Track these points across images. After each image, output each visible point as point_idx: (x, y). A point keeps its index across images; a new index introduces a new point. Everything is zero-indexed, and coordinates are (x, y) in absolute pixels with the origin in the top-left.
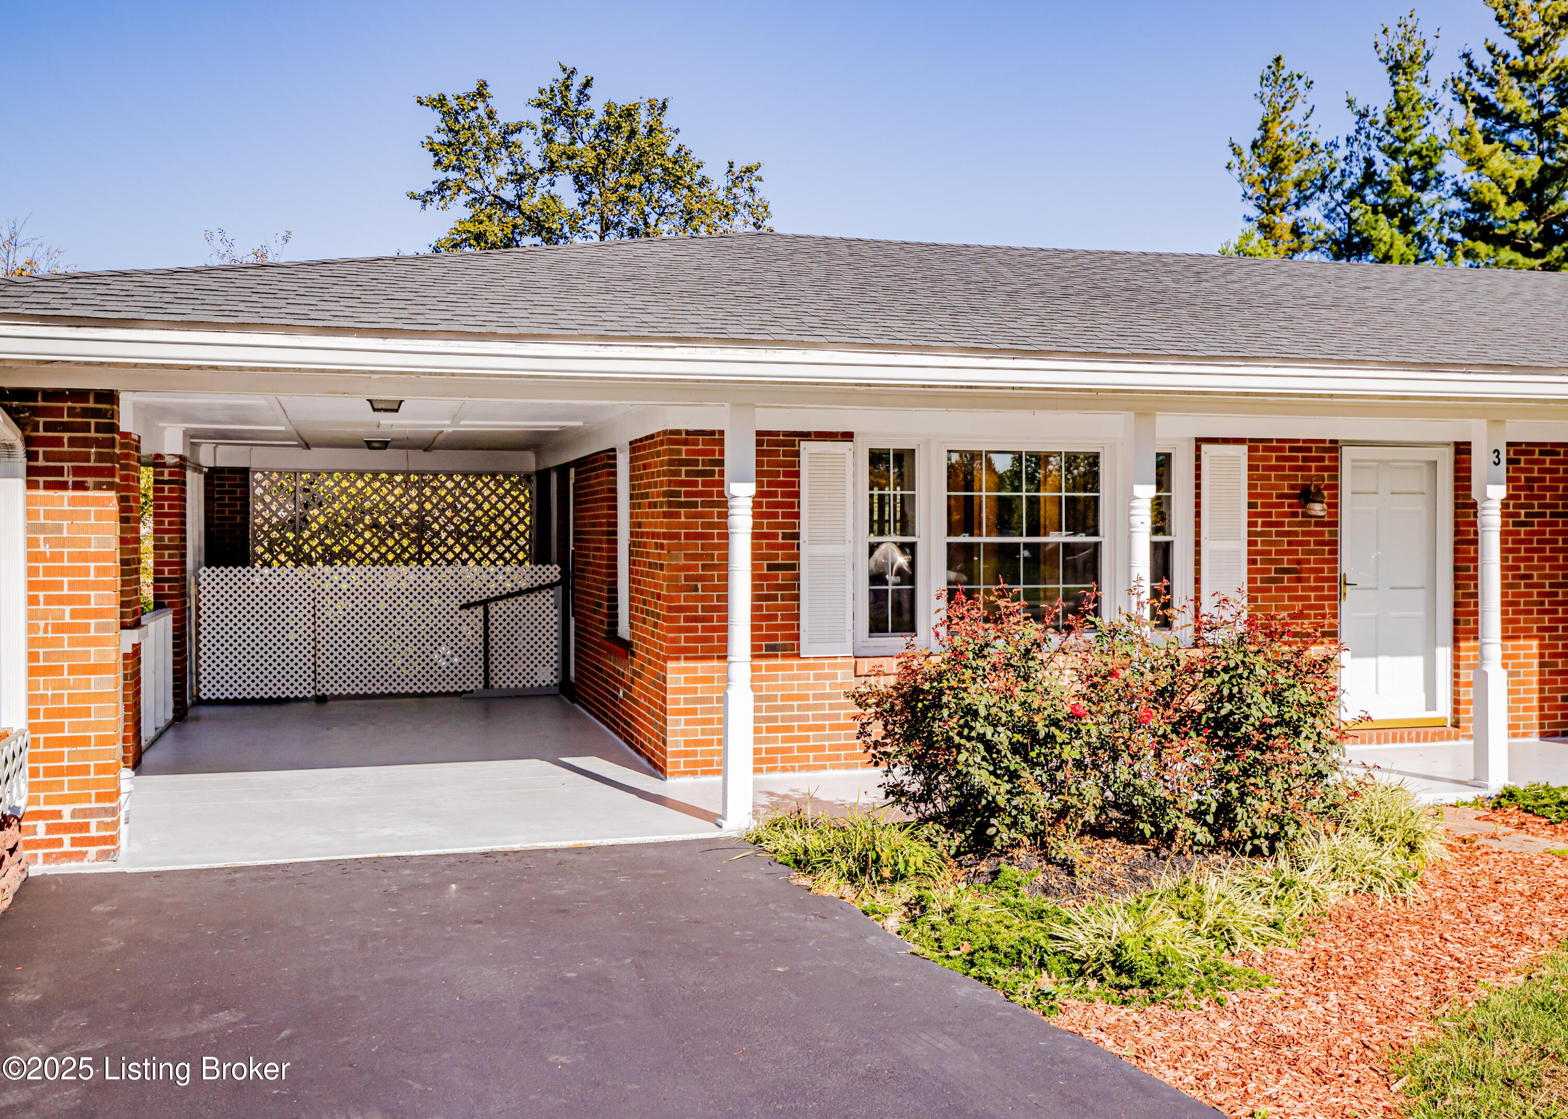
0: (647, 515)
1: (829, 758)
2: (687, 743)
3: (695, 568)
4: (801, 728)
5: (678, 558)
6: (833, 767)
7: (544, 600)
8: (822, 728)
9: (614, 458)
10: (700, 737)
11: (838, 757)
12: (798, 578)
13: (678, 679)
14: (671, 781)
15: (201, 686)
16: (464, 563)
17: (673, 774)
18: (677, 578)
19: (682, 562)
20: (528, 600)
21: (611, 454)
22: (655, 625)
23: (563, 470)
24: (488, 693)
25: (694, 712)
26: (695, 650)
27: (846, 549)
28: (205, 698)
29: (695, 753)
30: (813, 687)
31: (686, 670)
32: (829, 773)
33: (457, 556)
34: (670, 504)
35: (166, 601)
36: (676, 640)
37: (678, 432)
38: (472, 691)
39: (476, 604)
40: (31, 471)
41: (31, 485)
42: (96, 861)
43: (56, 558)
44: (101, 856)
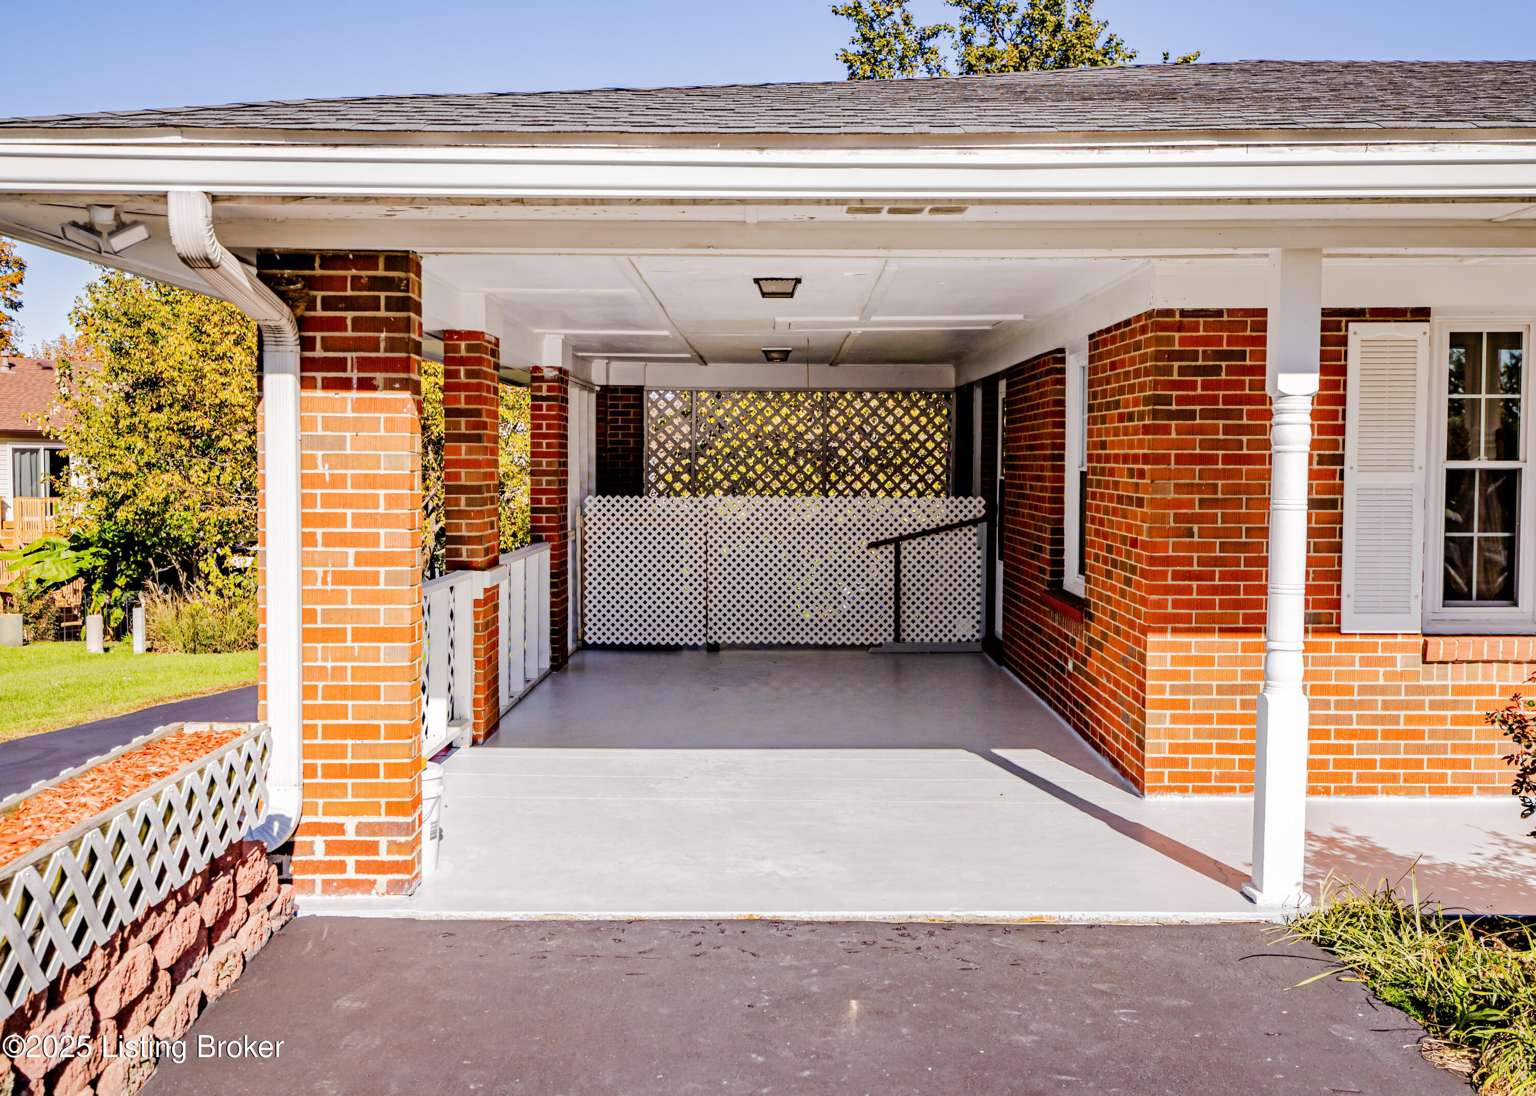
0: (1116, 432)
1: (1382, 778)
2: (1174, 748)
3: (1190, 504)
4: (1339, 734)
5: (1165, 491)
6: (1387, 792)
7: (965, 539)
8: (1372, 735)
9: (1063, 360)
10: (1192, 740)
11: (1395, 778)
12: (1340, 519)
13: (1162, 659)
14: (1149, 799)
15: (586, 629)
16: (873, 494)
17: (1153, 790)
18: (1164, 518)
19: (1172, 496)
20: (947, 539)
21: (1058, 357)
22: (1128, 581)
23: (990, 384)
24: (898, 647)
25: (1184, 704)
26: (1187, 619)
27: (1413, 479)
28: (590, 642)
29: (1184, 763)
30: (1360, 675)
31: (1173, 647)
32: (1381, 800)
33: (865, 486)
34: (1155, 414)
35: (544, 535)
36: (1161, 604)
37: (1169, 313)
38: (880, 645)
39: (886, 542)
40: (306, 364)
41: (306, 383)
42: (385, 893)
43: (337, 483)
44: (392, 887)
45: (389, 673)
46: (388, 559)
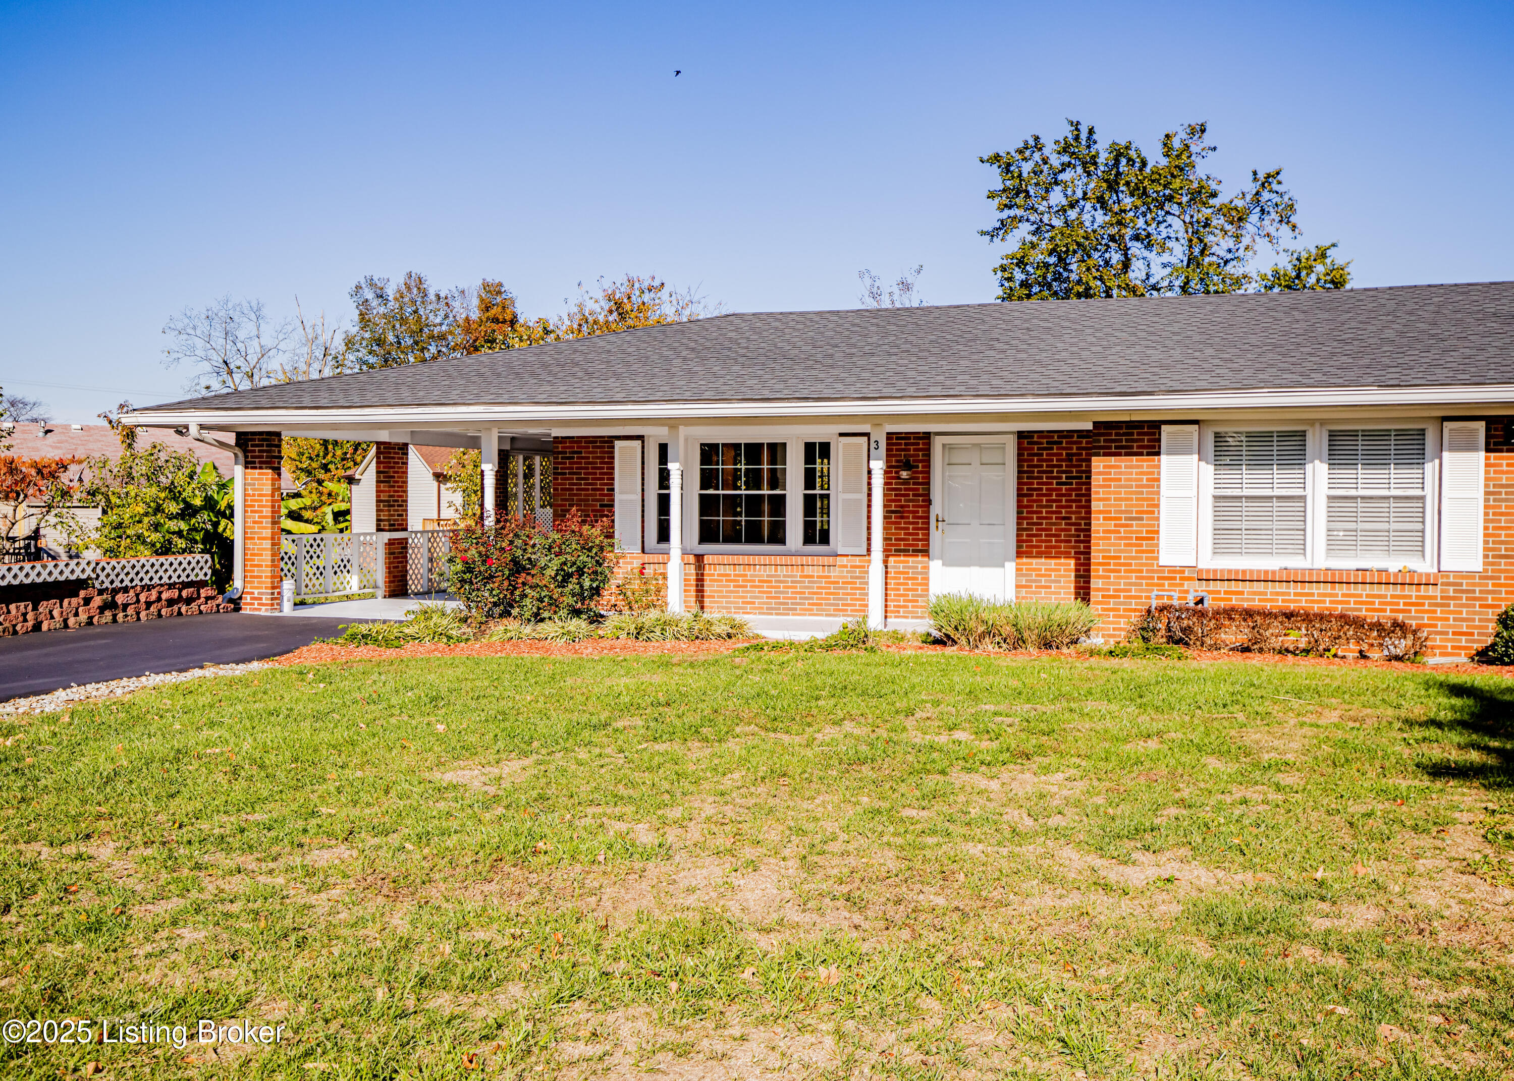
12: (614, 511)
27: (637, 497)
40: (246, 462)
42: (264, 612)
43: (254, 495)
44: (266, 610)
45: (266, 549)
46: (265, 517)
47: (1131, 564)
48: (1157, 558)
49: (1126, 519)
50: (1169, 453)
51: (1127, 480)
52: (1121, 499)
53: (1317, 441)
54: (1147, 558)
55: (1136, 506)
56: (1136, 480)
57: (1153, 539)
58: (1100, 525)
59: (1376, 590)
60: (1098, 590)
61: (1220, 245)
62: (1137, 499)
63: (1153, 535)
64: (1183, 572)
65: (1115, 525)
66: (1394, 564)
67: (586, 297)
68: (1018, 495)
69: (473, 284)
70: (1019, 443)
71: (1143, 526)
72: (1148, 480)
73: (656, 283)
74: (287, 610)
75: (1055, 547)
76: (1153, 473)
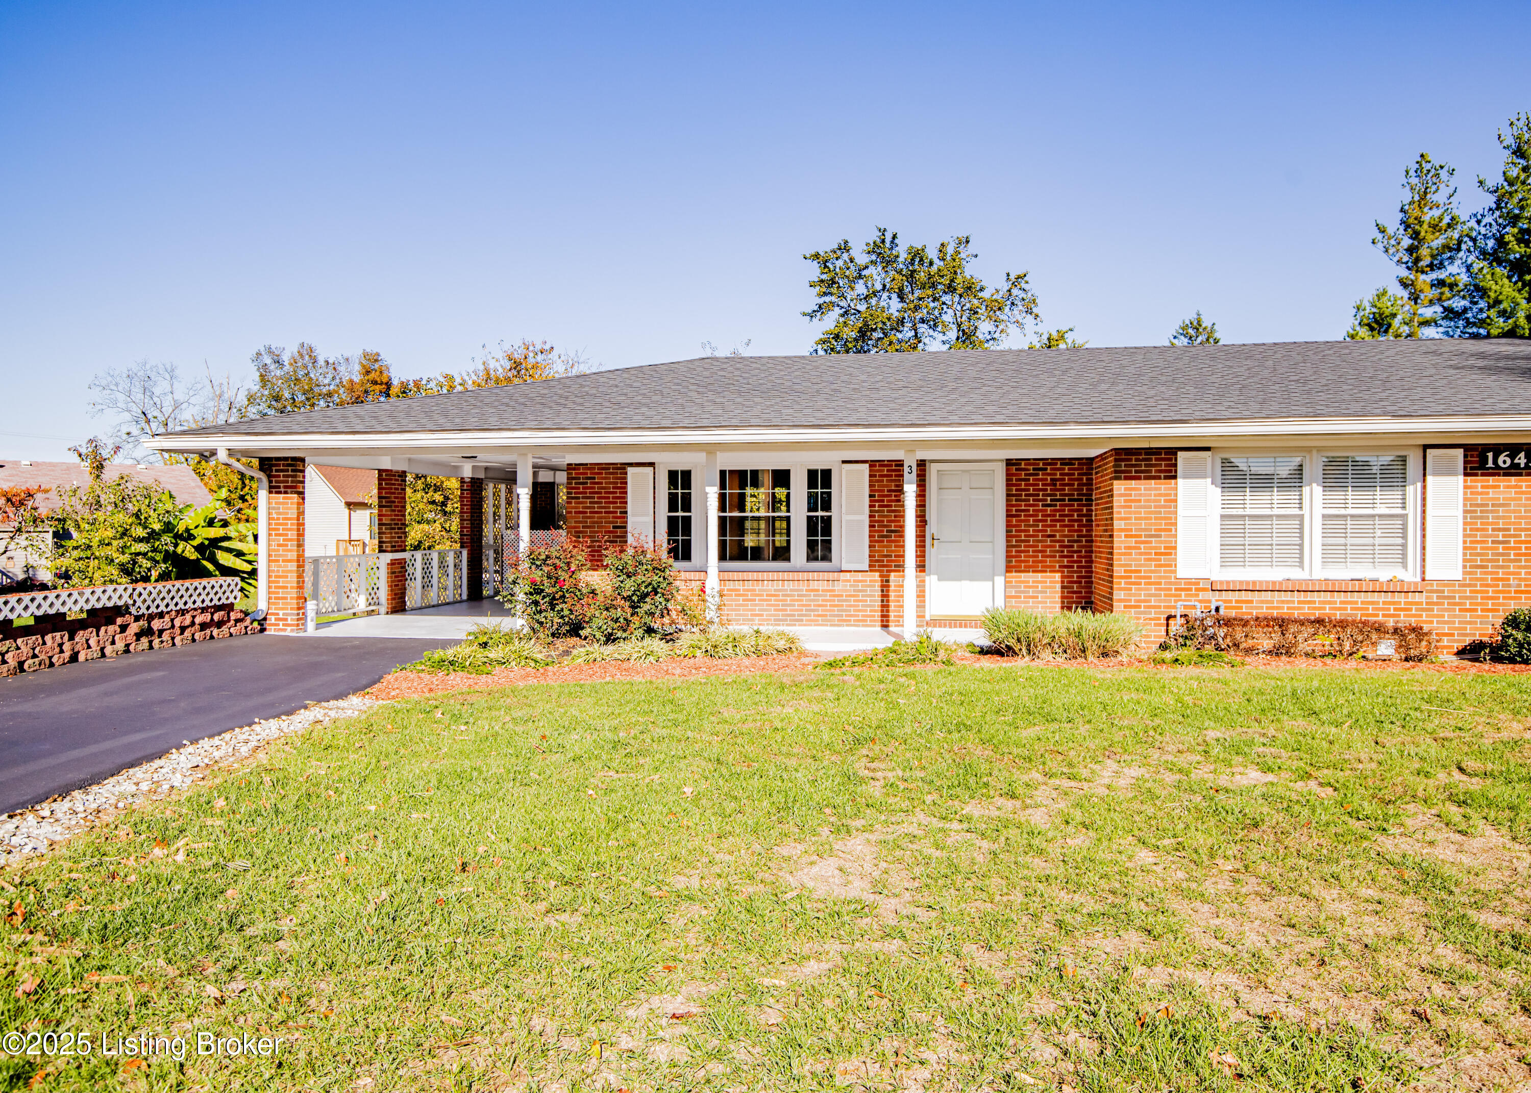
12: (627, 532)
27: (649, 519)
37: (571, 464)
40: (270, 487)
41: (270, 492)
42: (289, 632)
43: (278, 519)
44: (292, 631)
45: (291, 571)
46: (291, 540)
47: (1150, 577)
48: (1175, 572)
49: (1146, 536)
50: (1184, 477)
51: (1145, 501)
52: (1141, 519)
53: (1314, 466)
54: (1165, 572)
55: (1155, 524)
56: (1155, 501)
57: (1170, 554)
58: (1122, 542)
59: (1370, 597)
60: (1120, 601)
61: (984, 327)
62: (1156, 518)
63: (1171, 550)
64: (1198, 584)
65: (1136, 542)
66: (1384, 574)
67: (489, 357)
68: (1008, 516)
69: (355, 353)
70: (1007, 470)
71: (1161, 542)
72: (1165, 501)
73: (547, 347)
74: (311, 630)
75: (1041, 562)
76: (1170, 495)
